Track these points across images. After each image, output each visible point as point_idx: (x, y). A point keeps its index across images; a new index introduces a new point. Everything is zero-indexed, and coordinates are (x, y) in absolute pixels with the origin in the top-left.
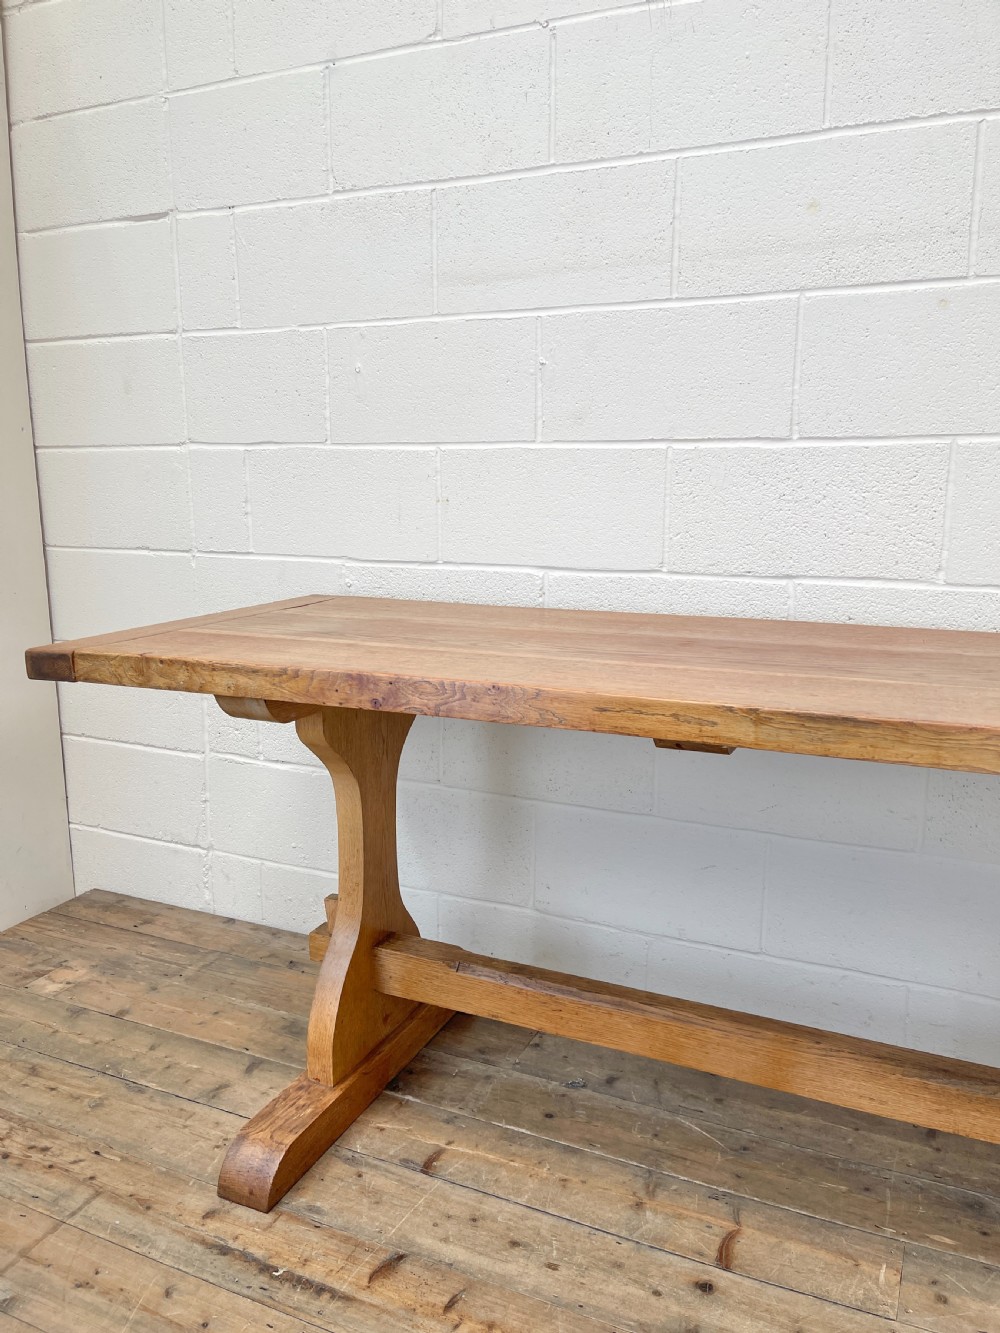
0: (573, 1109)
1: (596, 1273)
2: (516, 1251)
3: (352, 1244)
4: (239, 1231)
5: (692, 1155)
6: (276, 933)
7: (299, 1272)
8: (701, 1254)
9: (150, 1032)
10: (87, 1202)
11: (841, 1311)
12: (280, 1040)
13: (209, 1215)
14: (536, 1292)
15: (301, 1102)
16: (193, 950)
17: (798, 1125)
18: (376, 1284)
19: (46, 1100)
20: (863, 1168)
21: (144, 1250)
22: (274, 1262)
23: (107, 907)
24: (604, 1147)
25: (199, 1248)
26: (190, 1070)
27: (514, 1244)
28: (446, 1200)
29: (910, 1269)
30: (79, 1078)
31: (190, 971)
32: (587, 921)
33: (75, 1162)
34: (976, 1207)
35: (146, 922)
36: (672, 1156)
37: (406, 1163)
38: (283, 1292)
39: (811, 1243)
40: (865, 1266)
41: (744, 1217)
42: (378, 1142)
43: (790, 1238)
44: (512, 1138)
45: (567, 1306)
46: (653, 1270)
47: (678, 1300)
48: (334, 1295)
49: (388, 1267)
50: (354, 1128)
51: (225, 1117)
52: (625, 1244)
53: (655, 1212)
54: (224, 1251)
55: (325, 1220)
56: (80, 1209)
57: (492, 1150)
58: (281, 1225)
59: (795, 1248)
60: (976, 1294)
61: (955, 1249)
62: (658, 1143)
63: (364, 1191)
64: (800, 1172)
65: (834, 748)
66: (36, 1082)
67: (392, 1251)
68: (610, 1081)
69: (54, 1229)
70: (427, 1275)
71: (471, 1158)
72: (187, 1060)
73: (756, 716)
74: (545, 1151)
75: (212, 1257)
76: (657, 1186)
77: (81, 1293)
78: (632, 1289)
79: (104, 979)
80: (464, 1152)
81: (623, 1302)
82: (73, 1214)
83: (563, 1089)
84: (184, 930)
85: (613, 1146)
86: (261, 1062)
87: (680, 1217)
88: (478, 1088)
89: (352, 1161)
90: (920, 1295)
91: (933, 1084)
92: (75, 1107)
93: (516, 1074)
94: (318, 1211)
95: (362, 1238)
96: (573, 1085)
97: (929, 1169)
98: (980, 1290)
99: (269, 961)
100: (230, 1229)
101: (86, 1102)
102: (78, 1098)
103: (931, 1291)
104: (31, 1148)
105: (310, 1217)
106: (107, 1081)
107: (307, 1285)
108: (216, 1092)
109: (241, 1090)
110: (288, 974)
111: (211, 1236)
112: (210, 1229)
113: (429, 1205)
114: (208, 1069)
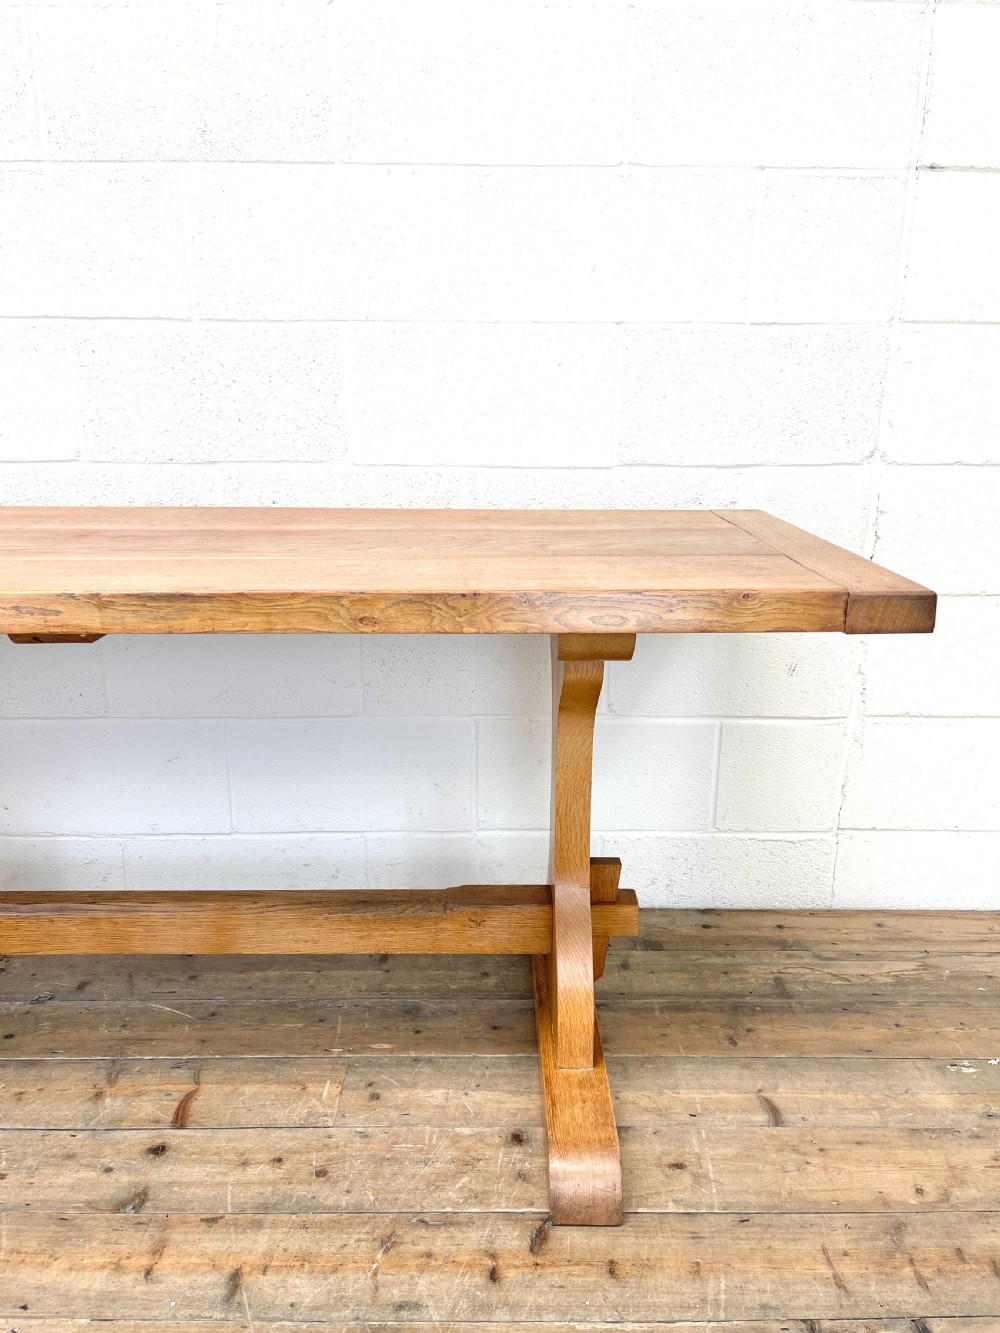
0: (37, 1023)
1: (49, 1171)
5: (160, 1035)
8: (157, 1122)
11: (284, 1133)
17: (266, 981)
20: (321, 1003)
24: (67, 1051)
29: (352, 1078)
32: (54, 835)
34: (413, 1012)
36: (139, 1041)
39: (265, 1081)
40: (311, 1088)
41: (204, 1074)
43: (246, 1082)
45: (14, 1208)
46: (107, 1151)
47: (129, 1170)
52: (80, 1135)
53: (115, 1097)
59: (249, 1089)
60: (404, 1084)
61: (391, 1051)
62: (125, 1033)
64: (263, 1021)
65: (176, 624)
68: (81, 987)
73: (98, 601)
76: (120, 1072)
78: (84, 1174)
81: (72, 1188)
83: (28, 1007)
85: (81, 1047)
87: (139, 1094)
90: (355, 1098)
91: (355, 916)
96: (39, 1001)
97: (379, 989)
98: (407, 1078)
103: (367, 1092)
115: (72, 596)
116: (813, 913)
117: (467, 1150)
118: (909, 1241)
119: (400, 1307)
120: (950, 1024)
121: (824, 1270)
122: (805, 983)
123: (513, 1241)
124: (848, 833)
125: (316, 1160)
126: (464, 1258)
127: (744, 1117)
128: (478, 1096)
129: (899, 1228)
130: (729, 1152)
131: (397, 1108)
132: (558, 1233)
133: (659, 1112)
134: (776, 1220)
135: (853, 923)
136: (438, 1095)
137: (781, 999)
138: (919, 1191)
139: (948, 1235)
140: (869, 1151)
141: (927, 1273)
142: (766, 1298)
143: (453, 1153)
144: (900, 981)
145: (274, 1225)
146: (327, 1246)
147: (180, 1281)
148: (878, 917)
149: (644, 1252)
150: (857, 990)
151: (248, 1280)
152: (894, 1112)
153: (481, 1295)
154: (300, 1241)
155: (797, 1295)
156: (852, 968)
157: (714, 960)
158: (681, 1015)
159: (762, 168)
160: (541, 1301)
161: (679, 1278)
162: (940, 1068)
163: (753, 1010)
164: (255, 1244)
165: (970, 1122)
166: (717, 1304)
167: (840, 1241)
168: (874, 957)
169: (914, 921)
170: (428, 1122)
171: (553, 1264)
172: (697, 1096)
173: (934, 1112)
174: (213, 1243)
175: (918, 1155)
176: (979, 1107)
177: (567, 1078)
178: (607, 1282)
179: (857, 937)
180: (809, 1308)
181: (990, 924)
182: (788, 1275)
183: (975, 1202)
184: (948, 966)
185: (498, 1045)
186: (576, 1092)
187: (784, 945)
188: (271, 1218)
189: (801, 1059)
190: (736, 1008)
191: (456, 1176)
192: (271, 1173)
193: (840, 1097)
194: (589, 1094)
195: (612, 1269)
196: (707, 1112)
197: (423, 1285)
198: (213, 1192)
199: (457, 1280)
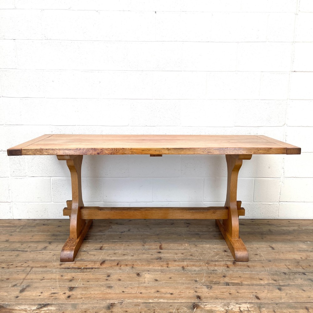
0: (124, 236)
1: (141, 255)
2: (125, 256)
3: (95, 262)
4: (69, 265)
5: (149, 237)
6: (35, 220)
7: (86, 267)
8: (157, 249)
9: (19, 242)
10: (31, 269)
11: (182, 250)
12: (53, 237)
13: (61, 265)
14: (131, 259)
15: (72, 242)
16: (15, 226)
17: (166, 229)
18: (102, 265)
19: (3, 257)
20: (179, 233)
21: (51, 272)
22: (80, 267)
24: (133, 239)
25: (63, 269)
26: (36, 246)
27: (124, 255)
28: (108, 252)
29: (190, 243)
30: (8, 253)
31: (18, 230)
32: (116, 202)
33: (22, 265)
34: (198, 234)
36: (146, 238)
37: (96, 249)
38: (85, 270)
39: (174, 244)
40: (183, 244)
41: (162, 243)
42: (88, 248)
43: (170, 244)
44: (115, 242)
45: (138, 260)
46: (150, 252)
47: (156, 255)
48: (95, 268)
49: (103, 262)
50: (81, 247)
51: (51, 251)
52: (144, 251)
53: (146, 245)
54: (69, 268)
55: (86, 260)
56: (31, 270)
57: (112, 244)
58: (77, 262)
59: (172, 245)
61: (196, 240)
62: (142, 237)
63: (91, 255)
64: (169, 235)
65: (180, 153)
67: (102, 261)
68: (129, 230)
69: (28, 274)
70: (111, 262)
71: (108, 246)
72: (32, 245)
73: (168, 149)
74: (122, 242)
75: (67, 270)
76: (145, 242)
77: (43, 281)
78: (148, 255)
80: (106, 246)
81: (147, 257)
82: (30, 272)
83: (120, 233)
84: (8, 223)
85: (135, 239)
86: (52, 242)
87: (151, 245)
88: (103, 236)
89: (85, 251)
90: (192, 246)
92: (12, 257)
93: (110, 233)
94: (84, 259)
95: (95, 260)
96: (122, 232)
98: (201, 243)
99: (37, 225)
100: (67, 265)
101: (14, 256)
102: (11, 256)
103: (194, 245)
104: (9, 265)
105: (82, 260)
106: (16, 252)
107: (89, 268)
108: (45, 248)
109: (51, 247)
110: (45, 227)
111: (64, 267)
112: (63, 266)
113: (105, 254)
114: (40, 245)
115: (164, 148)
116: (275, 219)
117: (217, 253)
118: (300, 264)
119: (213, 270)
120: (305, 236)
121: (286, 267)
122: (275, 230)
123: (230, 263)
124: (281, 203)
125: (190, 254)
126: (222, 265)
127: (267, 249)
128: (216, 246)
129: (298, 262)
130: (265, 253)
131: (201, 247)
132: (237, 263)
133: (251, 248)
134: (276, 261)
135: (283, 221)
136: (208, 246)
137: (270, 232)
138: (301, 258)
139: (308, 263)
140: (291, 253)
141: (304, 268)
142: (276, 270)
143: (214, 253)
144: (294, 230)
146: (197, 264)
147: (174, 268)
148: (289, 220)
149: (253, 265)
150: (286, 231)
151: (185, 267)
152: (295, 248)
153: (227, 269)
154: (192, 263)
155: (281, 270)
156: (284, 228)
157: (255, 227)
158: (251, 235)
159: (262, 72)
160: (237, 270)
161: (260, 267)
162: (304, 242)
163: (265, 234)
164: (185, 263)
165: (310, 249)
166: (268, 270)
167: (288, 264)
168: (288, 226)
169: (296, 221)
170: (208, 249)
171: (238, 266)
172: (257, 246)
173: (303, 248)
174: (177, 263)
175: (301, 254)
176: (312, 247)
177: (234, 240)
178: (248, 268)
179: (285, 223)
180: (284, 271)
181: (312, 221)
182: (279, 267)
183: (312, 259)
184: (304, 228)
185: (216, 239)
186: (237, 242)
187: (270, 225)
188: (185, 260)
189: (276, 241)
190: (262, 234)
191: (216, 256)
192: (182, 255)
193: (284, 246)
194: (239, 242)
195: (248, 266)
196: (259, 248)
197: (216, 268)
198: (173, 257)
199: (222, 268)
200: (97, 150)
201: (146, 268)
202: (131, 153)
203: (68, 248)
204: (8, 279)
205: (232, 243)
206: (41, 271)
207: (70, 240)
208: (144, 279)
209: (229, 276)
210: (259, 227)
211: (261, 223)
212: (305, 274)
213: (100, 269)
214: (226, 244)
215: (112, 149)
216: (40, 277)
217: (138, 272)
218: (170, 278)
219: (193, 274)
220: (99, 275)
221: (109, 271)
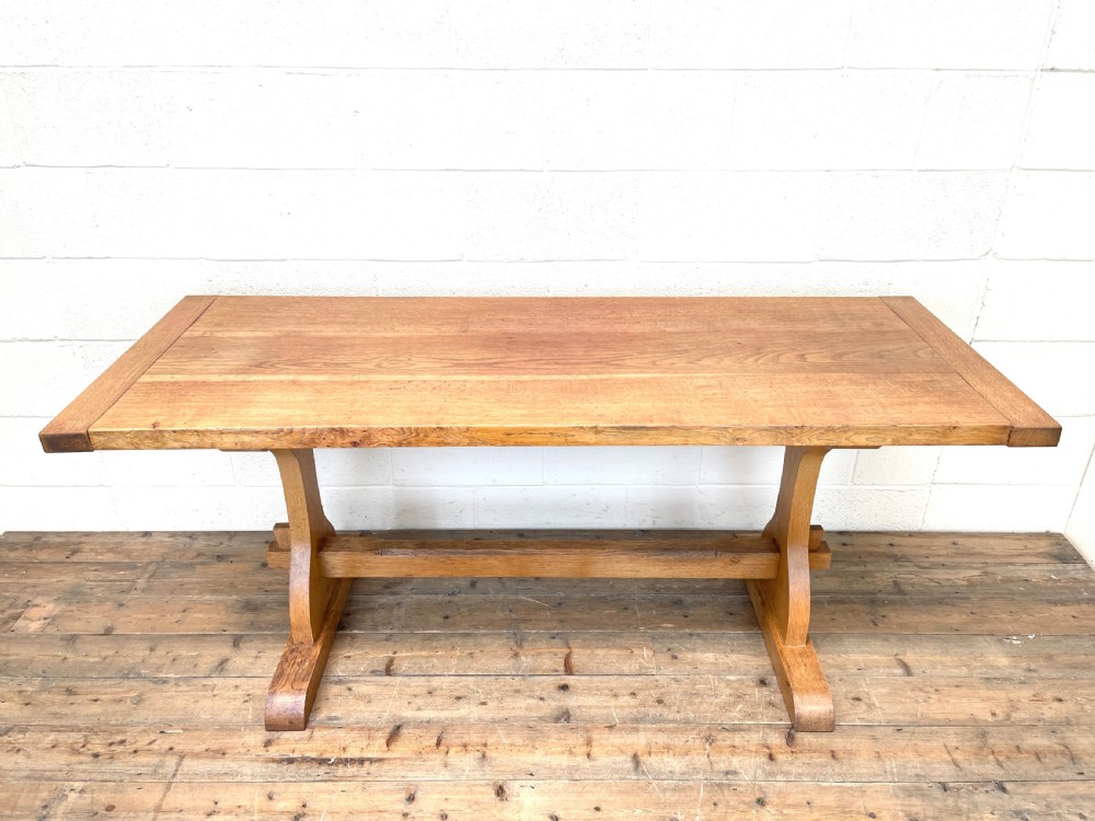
0: (459, 609)
1: (508, 699)
2: (461, 701)
3: (368, 730)
4: (292, 747)
5: (533, 617)
6: (192, 535)
7: (344, 756)
8: (557, 671)
9: (142, 638)
10: (179, 765)
11: (631, 678)
12: (245, 617)
13: (268, 744)
14: (481, 720)
15: (299, 660)
16: (132, 567)
18: (392, 747)
19: (96, 709)
20: (621, 597)
21: (239, 779)
22: (326, 756)
23: (30, 547)
24: (485, 627)
25: (274, 765)
26: (192, 657)
27: (458, 698)
28: (409, 687)
29: (657, 646)
30: (110, 686)
31: (141, 583)
33: (150, 743)
34: (678, 603)
35: (74, 552)
36: (524, 621)
37: (374, 673)
38: (340, 771)
39: (608, 647)
40: (636, 652)
41: (570, 642)
42: (350, 665)
43: (597, 648)
44: (431, 638)
45: (499, 721)
46: (536, 687)
47: (554, 699)
48: (371, 761)
49: (394, 735)
50: (330, 662)
51: (238, 681)
52: (517, 679)
53: (526, 656)
54: (291, 761)
55: (343, 722)
56: (177, 770)
57: (422, 649)
58: (318, 734)
59: (601, 652)
60: (688, 650)
61: (674, 629)
62: (514, 616)
63: (359, 697)
64: (592, 609)
65: (636, 441)
66: (79, 699)
67: (391, 726)
68: (473, 585)
69: (168, 789)
70: (418, 732)
71: (412, 658)
72: (185, 651)
74: (453, 640)
75: (285, 767)
76: (522, 640)
77: (215, 818)
78: (529, 701)
79: (74, 608)
80: (406, 657)
81: (527, 709)
82: (174, 775)
83: (448, 598)
84: (111, 550)
85: (490, 624)
86: (241, 636)
87: (539, 654)
88: (395, 612)
89: (340, 682)
90: (664, 658)
92: (122, 707)
93: (415, 597)
94: (336, 718)
95: (371, 725)
96: (453, 594)
98: (689, 646)
99: (200, 560)
100: (286, 747)
101: (128, 701)
102: (120, 701)
103: (669, 654)
104: (111, 744)
105: (332, 723)
106: (134, 683)
107: (352, 761)
108: (221, 666)
109: (240, 660)
110: (222, 565)
111: (276, 756)
112: (274, 752)
113: (400, 693)
114: (206, 653)
115: (582, 428)
116: (911, 534)
117: (737, 689)
118: (991, 741)
119: (727, 773)
120: (1004, 612)
121: (946, 756)
122: (913, 585)
123: (776, 740)
124: (938, 486)
125: (655, 694)
126: (753, 749)
127: (889, 671)
128: (734, 657)
129: (984, 735)
130: (884, 691)
131: (689, 664)
132: (799, 735)
133: (837, 667)
134: (917, 729)
135: (938, 542)
136: (710, 657)
137: (899, 596)
138: (994, 714)
139: (1011, 739)
140: (964, 691)
141: (1001, 758)
142: (918, 771)
143: (728, 691)
144: (971, 584)
145: (645, 730)
146: (678, 741)
147: (607, 760)
148: (953, 537)
149: (849, 746)
150: (945, 589)
151: (643, 758)
152: (975, 668)
153: (768, 767)
154: (662, 739)
155: (934, 770)
156: (940, 575)
157: (853, 568)
158: (841, 606)
160: (800, 771)
161: (869, 760)
162: (1000, 641)
163: (883, 603)
164: (640, 740)
165: (1019, 674)
166: (892, 773)
167: (953, 742)
168: (955, 567)
169: (977, 540)
170: (709, 672)
171: (801, 752)
172: (860, 658)
173: (998, 668)
174: (616, 739)
175: (991, 694)
176: (1024, 665)
177: (792, 651)
178: (833, 762)
179: (942, 552)
180: (941, 776)
181: (1024, 543)
182: (928, 759)
183: (1024, 720)
184: (1000, 573)
185: (736, 625)
186: (799, 660)
187: (895, 558)
188: (642, 726)
189: (917, 635)
190: (873, 602)
191: (735, 704)
192: (633, 702)
193: (943, 659)
194: (807, 661)
195: (833, 755)
196: (868, 667)
197: (736, 762)
198: (605, 712)
199: (753, 760)
200: (351, 434)
201: (527, 759)
202: (467, 441)
203: (288, 686)
204: (110, 808)
205: (786, 667)
206: (210, 774)
207: (292, 651)
208: (518, 812)
209: (776, 800)
210: (862, 568)
211: (870, 549)
212: (1004, 790)
213: (386, 767)
214: (764, 649)
215: (402, 429)
216: (203, 799)
217: (500, 778)
218: (597, 809)
219: (665, 790)
220: (383, 791)
221: (411, 776)
